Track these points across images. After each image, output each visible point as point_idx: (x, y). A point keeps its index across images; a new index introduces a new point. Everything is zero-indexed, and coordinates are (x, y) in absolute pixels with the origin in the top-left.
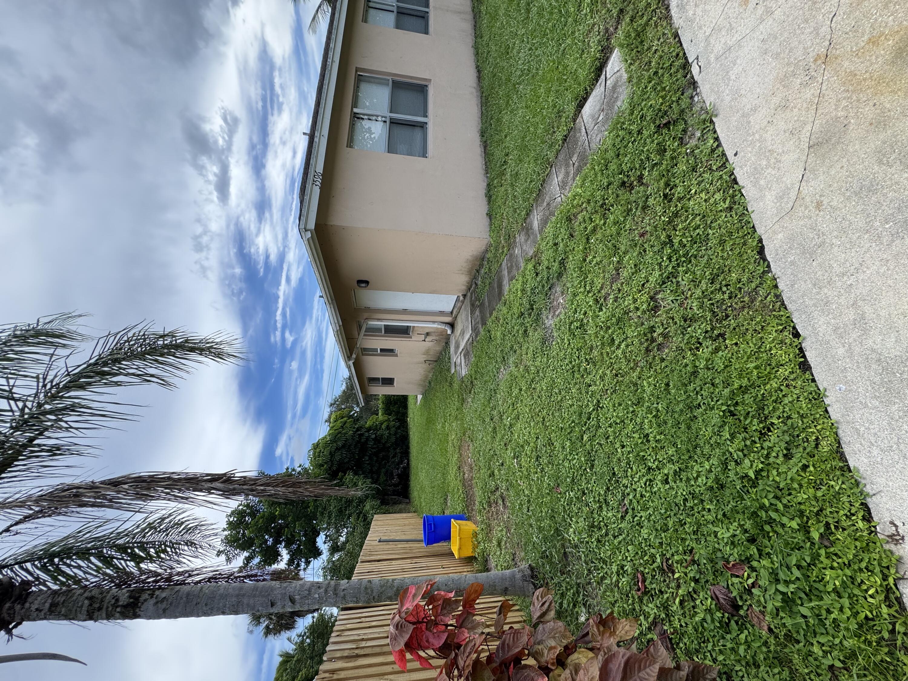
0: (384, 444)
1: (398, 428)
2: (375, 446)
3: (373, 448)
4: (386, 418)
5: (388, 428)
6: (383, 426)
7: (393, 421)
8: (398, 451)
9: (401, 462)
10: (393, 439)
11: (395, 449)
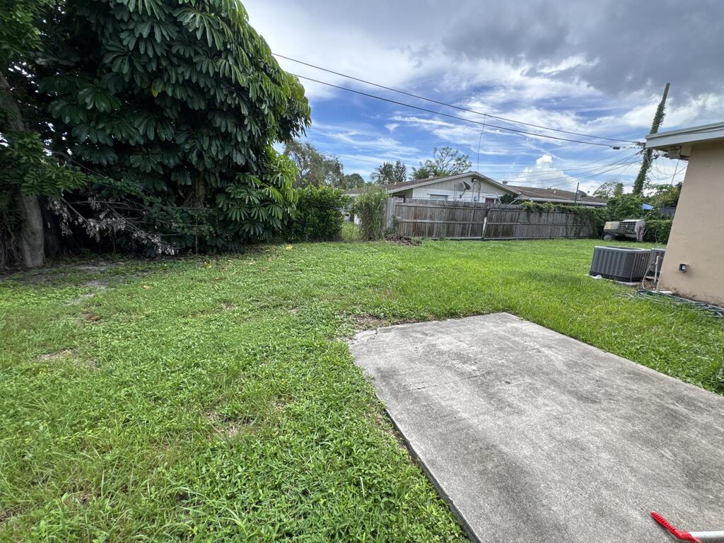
0: (221, 190)
1: (267, 227)
2: (208, 162)
3: (200, 156)
4: (291, 198)
5: (267, 202)
6: (270, 191)
7: (285, 213)
8: (205, 228)
9: (169, 237)
10: (235, 214)
11: (211, 220)
